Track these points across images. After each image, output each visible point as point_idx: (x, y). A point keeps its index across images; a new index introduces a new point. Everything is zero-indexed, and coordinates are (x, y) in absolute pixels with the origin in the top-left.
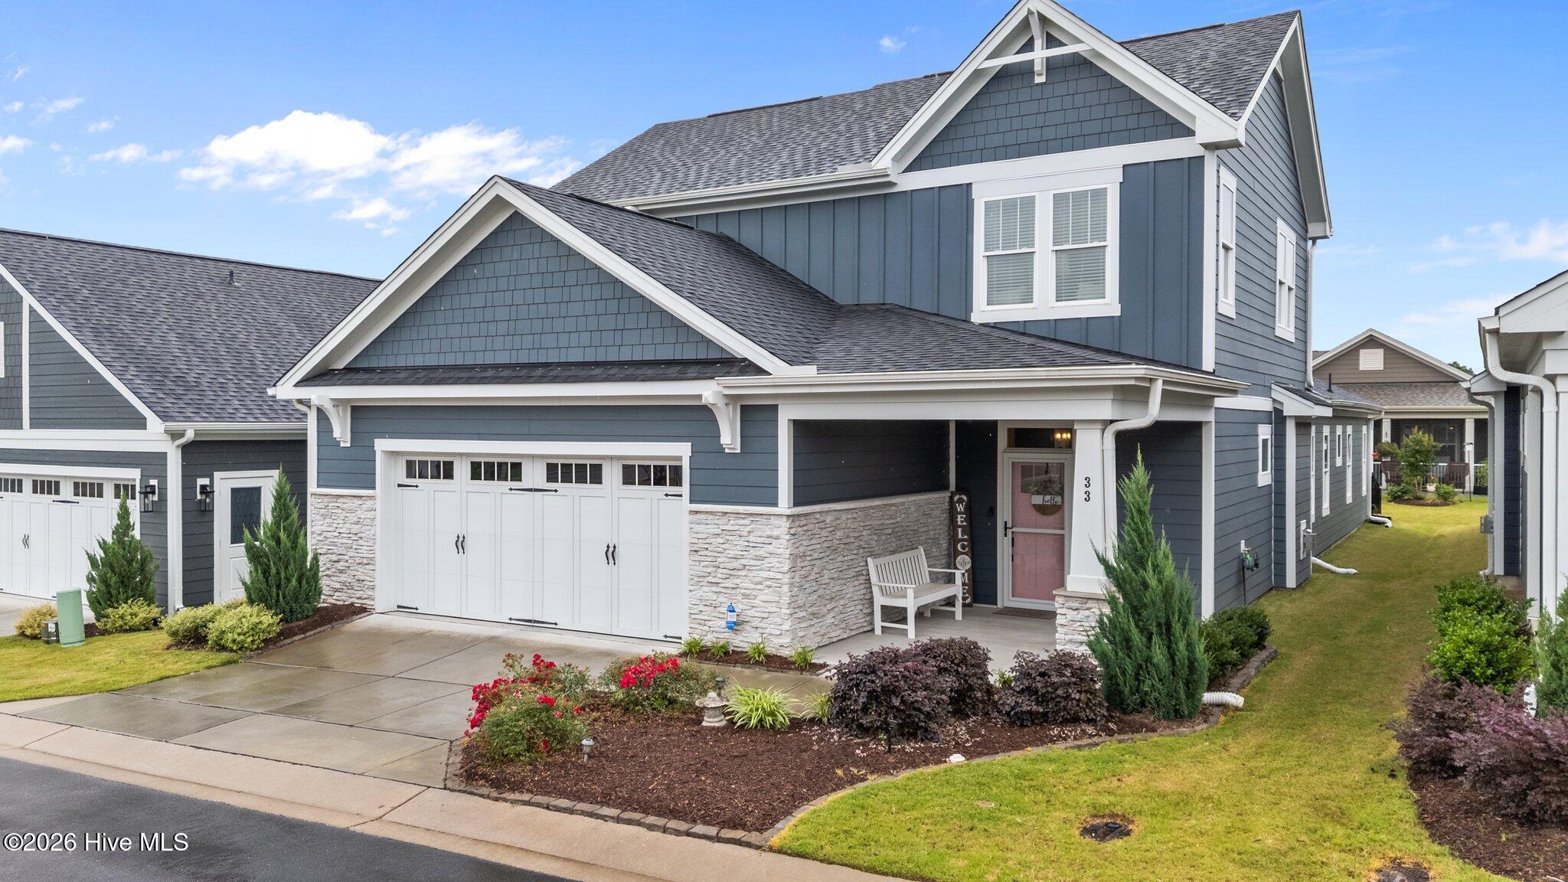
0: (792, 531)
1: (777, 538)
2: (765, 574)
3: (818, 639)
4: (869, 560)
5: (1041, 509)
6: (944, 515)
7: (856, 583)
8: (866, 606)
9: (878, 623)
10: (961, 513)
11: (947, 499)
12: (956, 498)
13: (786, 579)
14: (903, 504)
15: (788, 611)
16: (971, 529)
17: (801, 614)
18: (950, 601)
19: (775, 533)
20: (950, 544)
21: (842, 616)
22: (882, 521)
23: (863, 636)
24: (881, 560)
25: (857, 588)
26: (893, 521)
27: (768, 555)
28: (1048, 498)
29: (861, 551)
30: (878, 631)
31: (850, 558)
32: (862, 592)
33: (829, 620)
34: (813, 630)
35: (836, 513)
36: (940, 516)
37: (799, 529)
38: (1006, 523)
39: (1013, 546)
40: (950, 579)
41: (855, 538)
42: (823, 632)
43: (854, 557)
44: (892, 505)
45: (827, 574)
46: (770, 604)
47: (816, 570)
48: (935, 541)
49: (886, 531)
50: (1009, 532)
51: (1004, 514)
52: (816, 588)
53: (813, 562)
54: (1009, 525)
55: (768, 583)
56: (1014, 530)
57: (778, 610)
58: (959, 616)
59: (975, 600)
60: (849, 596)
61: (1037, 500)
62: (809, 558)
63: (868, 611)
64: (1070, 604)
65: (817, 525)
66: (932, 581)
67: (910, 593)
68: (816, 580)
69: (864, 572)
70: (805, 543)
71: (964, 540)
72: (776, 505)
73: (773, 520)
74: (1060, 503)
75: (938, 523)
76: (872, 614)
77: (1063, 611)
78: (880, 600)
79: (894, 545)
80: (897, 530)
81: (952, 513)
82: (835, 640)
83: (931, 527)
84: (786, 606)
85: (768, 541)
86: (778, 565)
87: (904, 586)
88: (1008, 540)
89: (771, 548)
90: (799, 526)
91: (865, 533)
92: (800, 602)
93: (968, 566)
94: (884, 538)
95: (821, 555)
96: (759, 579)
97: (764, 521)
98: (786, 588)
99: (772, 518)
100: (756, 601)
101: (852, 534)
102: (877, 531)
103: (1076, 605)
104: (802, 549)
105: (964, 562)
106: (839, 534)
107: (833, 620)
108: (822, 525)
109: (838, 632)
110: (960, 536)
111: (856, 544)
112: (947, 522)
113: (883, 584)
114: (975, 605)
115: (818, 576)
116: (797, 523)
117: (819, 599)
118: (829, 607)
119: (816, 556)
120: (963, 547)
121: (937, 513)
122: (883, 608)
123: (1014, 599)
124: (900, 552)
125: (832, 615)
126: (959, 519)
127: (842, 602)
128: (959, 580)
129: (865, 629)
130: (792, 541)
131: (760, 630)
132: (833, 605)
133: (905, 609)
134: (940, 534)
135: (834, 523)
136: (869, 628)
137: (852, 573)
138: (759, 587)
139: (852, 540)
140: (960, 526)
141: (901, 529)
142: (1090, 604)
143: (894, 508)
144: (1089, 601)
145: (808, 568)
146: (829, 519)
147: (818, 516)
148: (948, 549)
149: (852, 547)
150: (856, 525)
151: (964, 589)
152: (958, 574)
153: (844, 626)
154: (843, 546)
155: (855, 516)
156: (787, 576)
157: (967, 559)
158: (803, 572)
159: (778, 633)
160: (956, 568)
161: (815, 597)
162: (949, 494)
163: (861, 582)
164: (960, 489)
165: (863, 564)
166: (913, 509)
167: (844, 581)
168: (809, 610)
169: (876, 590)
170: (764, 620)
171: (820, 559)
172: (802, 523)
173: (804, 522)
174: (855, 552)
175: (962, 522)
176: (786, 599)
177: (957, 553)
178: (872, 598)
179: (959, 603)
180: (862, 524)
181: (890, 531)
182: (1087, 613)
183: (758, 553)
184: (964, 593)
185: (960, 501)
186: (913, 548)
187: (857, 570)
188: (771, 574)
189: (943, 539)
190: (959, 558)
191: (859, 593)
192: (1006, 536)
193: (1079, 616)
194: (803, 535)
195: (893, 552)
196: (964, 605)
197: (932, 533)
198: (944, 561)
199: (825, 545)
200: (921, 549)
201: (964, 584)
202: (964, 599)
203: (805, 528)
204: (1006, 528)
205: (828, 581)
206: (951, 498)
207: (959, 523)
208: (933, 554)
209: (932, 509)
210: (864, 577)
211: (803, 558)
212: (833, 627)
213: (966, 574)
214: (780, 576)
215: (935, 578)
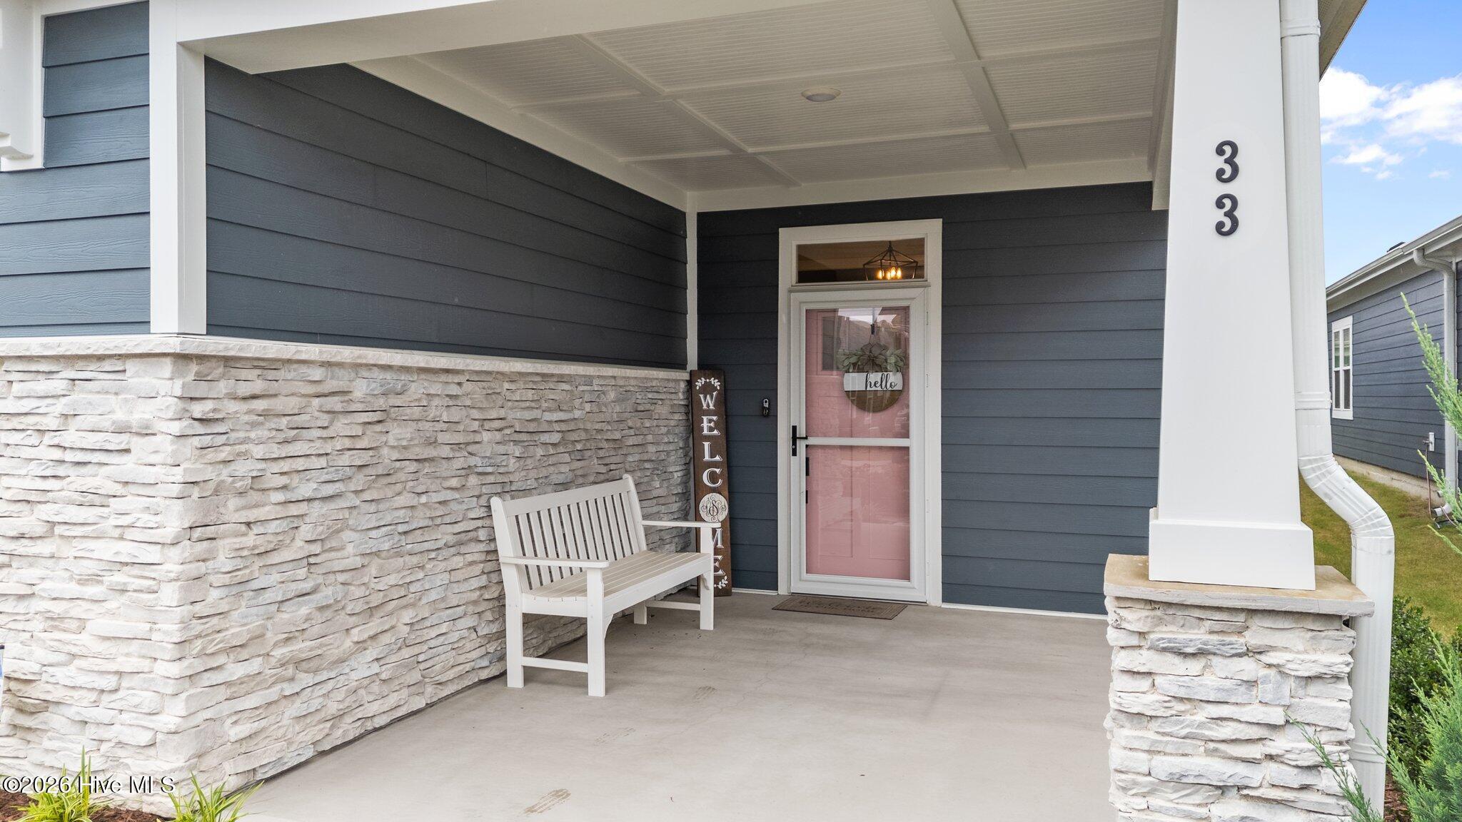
0: (198, 410)
1: (146, 432)
2: (107, 550)
3: (315, 733)
4: (496, 503)
5: (860, 400)
6: (677, 417)
7: (458, 561)
8: (489, 616)
9: (517, 660)
10: (708, 413)
11: (683, 385)
12: (700, 383)
13: (173, 563)
14: (588, 380)
15: (176, 669)
16: (729, 443)
17: (236, 671)
18: (690, 590)
19: (141, 413)
20: (687, 474)
21: (406, 653)
22: (535, 414)
23: (470, 698)
24: (524, 505)
25: (459, 575)
26: (562, 416)
27: (118, 489)
28: (875, 377)
29: (473, 480)
30: (515, 679)
31: (436, 498)
32: (475, 583)
33: (362, 667)
34: (297, 708)
35: (388, 376)
36: (669, 417)
37: (233, 407)
38: (794, 428)
39: (807, 474)
40: (689, 542)
41: (457, 446)
42: (333, 708)
43: (449, 495)
44: (561, 379)
45: (350, 549)
46: (124, 648)
47: (306, 531)
48: (659, 467)
49: (545, 438)
50: (801, 446)
51: (790, 411)
52: (307, 586)
53: (294, 510)
54: (802, 432)
55: (119, 578)
56: (811, 441)
57: (145, 665)
58: (707, 622)
59: (736, 581)
60: (433, 596)
61: (855, 381)
62: (279, 497)
63: (494, 628)
64: (1172, 632)
65: (316, 402)
66: (652, 547)
67: (595, 583)
68: (309, 562)
69: (482, 535)
70: (258, 451)
71: (715, 465)
72: (142, 324)
73: (138, 376)
74: (899, 387)
75: (664, 430)
76: (501, 635)
77: (1144, 659)
78: (521, 602)
79: (565, 469)
80: (574, 436)
81: (692, 410)
82: (379, 722)
83: (650, 438)
84: (170, 651)
85: (117, 442)
86: (147, 519)
87: (575, 565)
88: (798, 462)
89: (127, 466)
90: (234, 398)
91: (486, 436)
92: (235, 631)
93: (723, 515)
94: (540, 452)
95: (329, 490)
96: (91, 567)
97: (106, 381)
98: (170, 594)
99: (131, 366)
100: (84, 638)
101: (442, 438)
102: (528, 434)
103: (1196, 636)
104: (243, 468)
105: (715, 507)
106: (398, 433)
107: (375, 668)
108: (335, 403)
109: (392, 700)
110: (707, 458)
111: (459, 463)
112: (680, 430)
113: (532, 563)
114: (734, 590)
115: (316, 548)
116: (222, 387)
117: (319, 617)
118: (356, 635)
119: (306, 490)
120: (713, 478)
121: (662, 410)
122: (529, 620)
123: (811, 576)
124: (582, 485)
125: (371, 654)
126: (705, 425)
127: (407, 616)
128: (707, 544)
129: (484, 675)
130: (196, 442)
131: (91, 731)
132: (374, 626)
133: (581, 622)
134: (668, 453)
135: (381, 403)
136: (494, 671)
137: (445, 535)
138: (92, 591)
139: (446, 451)
140: (707, 438)
141: (583, 436)
142: (1257, 634)
143: (566, 387)
144: (1256, 623)
145: (273, 527)
146: (360, 389)
147: (317, 374)
148: (685, 483)
149: (444, 468)
150: (456, 415)
151: (716, 560)
152: (706, 530)
153: (416, 676)
154: (413, 467)
155: (454, 390)
156: (175, 553)
157: (721, 501)
158: (250, 540)
159: (145, 738)
160: (698, 518)
161: (304, 611)
162: (686, 376)
163: (470, 558)
164: (706, 366)
165: (481, 512)
166: (612, 395)
167: (415, 560)
168: (278, 653)
169: (511, 579)
170: (106, 698)
171: (324, 499)
172: (244, 389)
173: (258, 386)
174: (454, 482)
175: (711, 429)
176: (170, 630)
177: (700, 490)
178: (501, 597)
179: (708, 596)
180: (476, 414)
181: (556, 438)
182: (1248, 667)
183: (90, 483)
184: (716, 569)
185: (707, 389)
186: (611, 477)
187: (458, 528)
188: (125, 550)
189: (675, 464)
190: (705, 498)
191: (464, 587)
192: (794, 453)
193: (1210, 680)
194: (253, 425)
195: (564, 486)
196: (718, 593)
197: (652, 449)
198: (675, 507)
199: (346, 459)
200: (629, 481)
201: (717, 551)
202: (717, 579)
203: (260, 405)
204: (795, 439)
205: (358, 561)
206: (690, 383)
207: (706, 432)
208: (655, 493)
209: (653, 402)
210: (482, 547)
211: (254, 497)
212: (375, 687)
213: (719, 532)
214: (152, 554)
215: (656, 540)
